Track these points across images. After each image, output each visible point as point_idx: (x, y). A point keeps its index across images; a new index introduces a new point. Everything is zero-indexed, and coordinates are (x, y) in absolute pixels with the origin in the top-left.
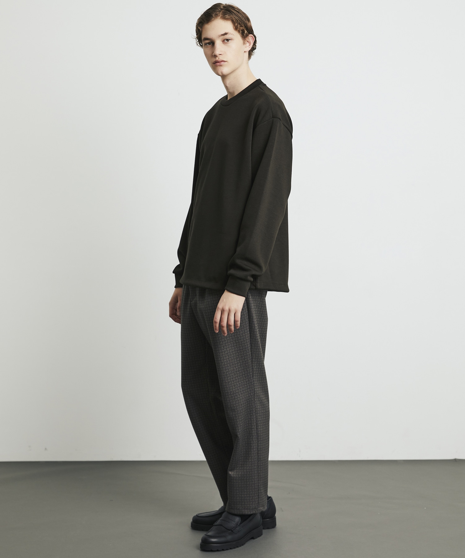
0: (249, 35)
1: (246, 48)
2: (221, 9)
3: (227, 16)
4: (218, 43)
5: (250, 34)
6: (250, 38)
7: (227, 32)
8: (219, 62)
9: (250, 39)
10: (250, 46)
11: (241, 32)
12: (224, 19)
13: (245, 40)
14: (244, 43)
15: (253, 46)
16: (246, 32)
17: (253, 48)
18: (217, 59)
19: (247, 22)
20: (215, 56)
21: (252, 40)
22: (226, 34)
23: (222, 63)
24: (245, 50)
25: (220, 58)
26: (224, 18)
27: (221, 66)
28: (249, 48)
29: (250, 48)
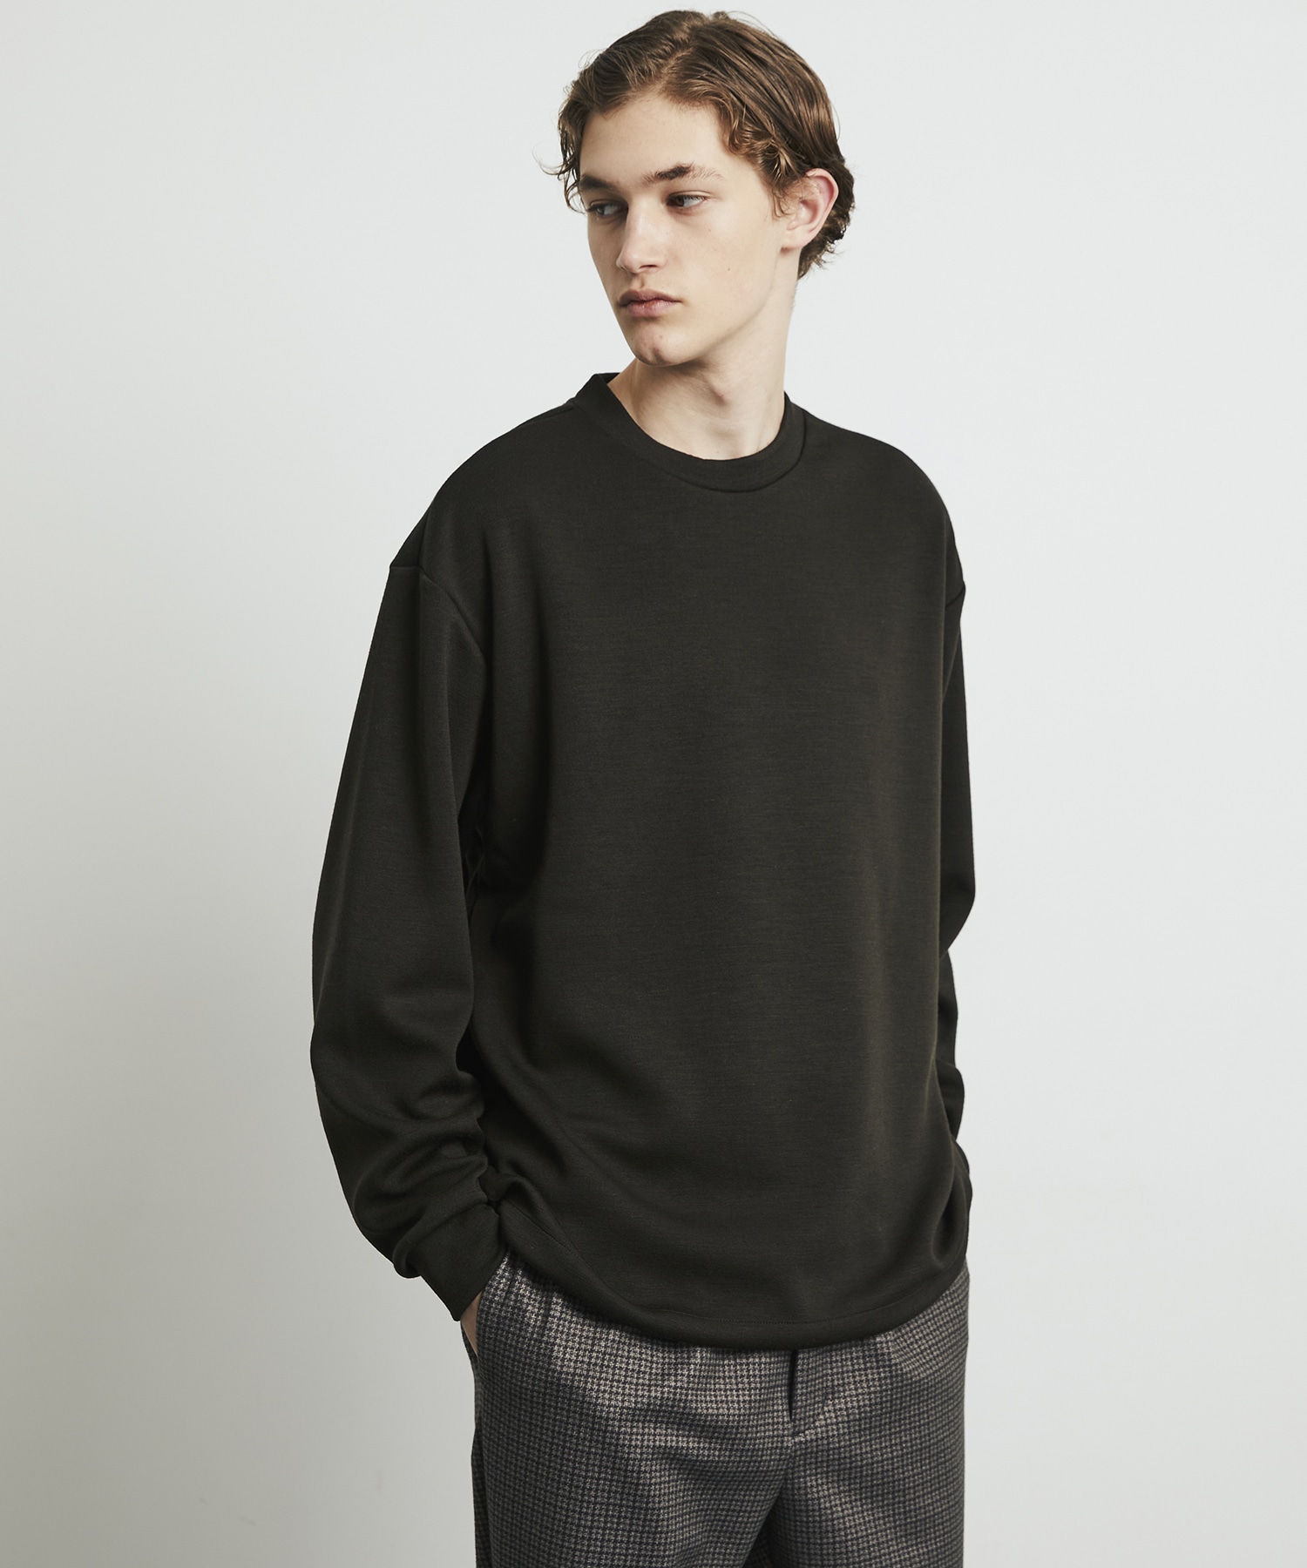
0: (810, 174)
1: (789, 233)
2: (678, 45)
3: (700, 86)
4: (647, 212)
5: (814, 167)
6: (818, 185)
7: (685, 161)
8: (642, 302)
9: (816, 191)
10: (813, 225)
11: (760, 162)
12: (681, 95)
13: (785, 195)
14: (779, 212)
15: (830, 219)
16: (785, 159)
17: (832, 232)
18: (636, 286)
19: (802, 107)
20: (629, 274)
21: (827, 195)
22: (680, 171)
23: (659, 308)
24: (787, 243)
25: (654, 283)
26: (682, 93)
27: (652, 319)
28: (805, 234)
29: (811, 230)
